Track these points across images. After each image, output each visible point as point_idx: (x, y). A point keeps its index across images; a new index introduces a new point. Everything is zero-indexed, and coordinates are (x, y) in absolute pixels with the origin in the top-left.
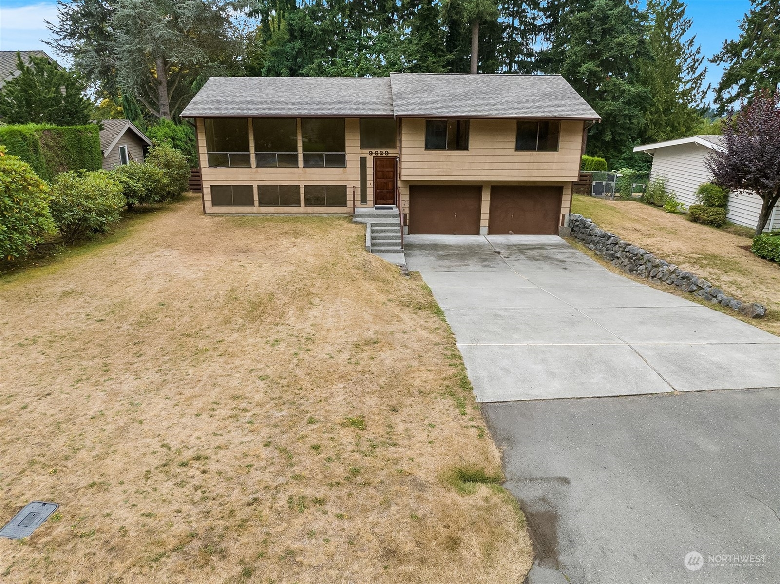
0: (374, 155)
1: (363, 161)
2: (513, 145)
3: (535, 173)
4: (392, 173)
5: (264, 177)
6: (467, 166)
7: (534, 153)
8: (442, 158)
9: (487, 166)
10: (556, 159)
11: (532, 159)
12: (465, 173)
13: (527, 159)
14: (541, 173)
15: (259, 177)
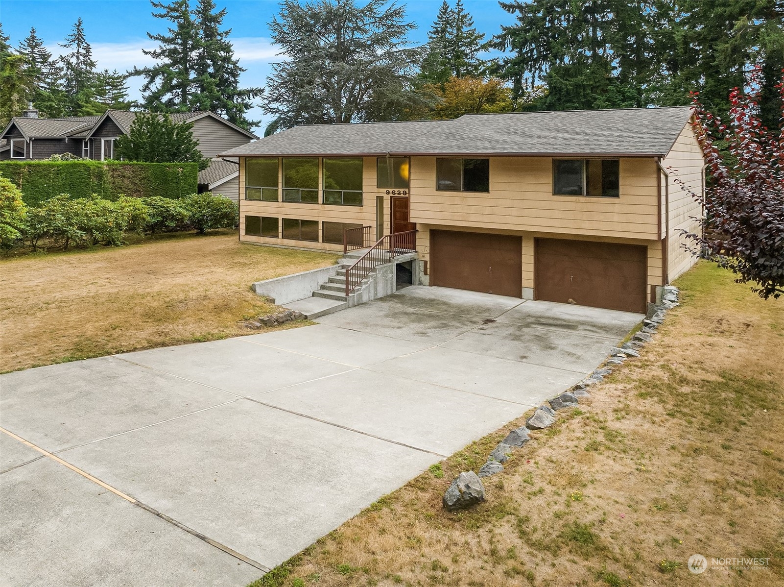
0: (391, 195)
1: (380, 200)
2: (550, 188)
5: (288, 211)
6: (488, 210)
7: (581, 199)
8: (457, 201)
9: (514, 212)
10: (617, 208)
11: (579, 206)
12: (486, 219)
13: (572, 206)
15: (284, 211)
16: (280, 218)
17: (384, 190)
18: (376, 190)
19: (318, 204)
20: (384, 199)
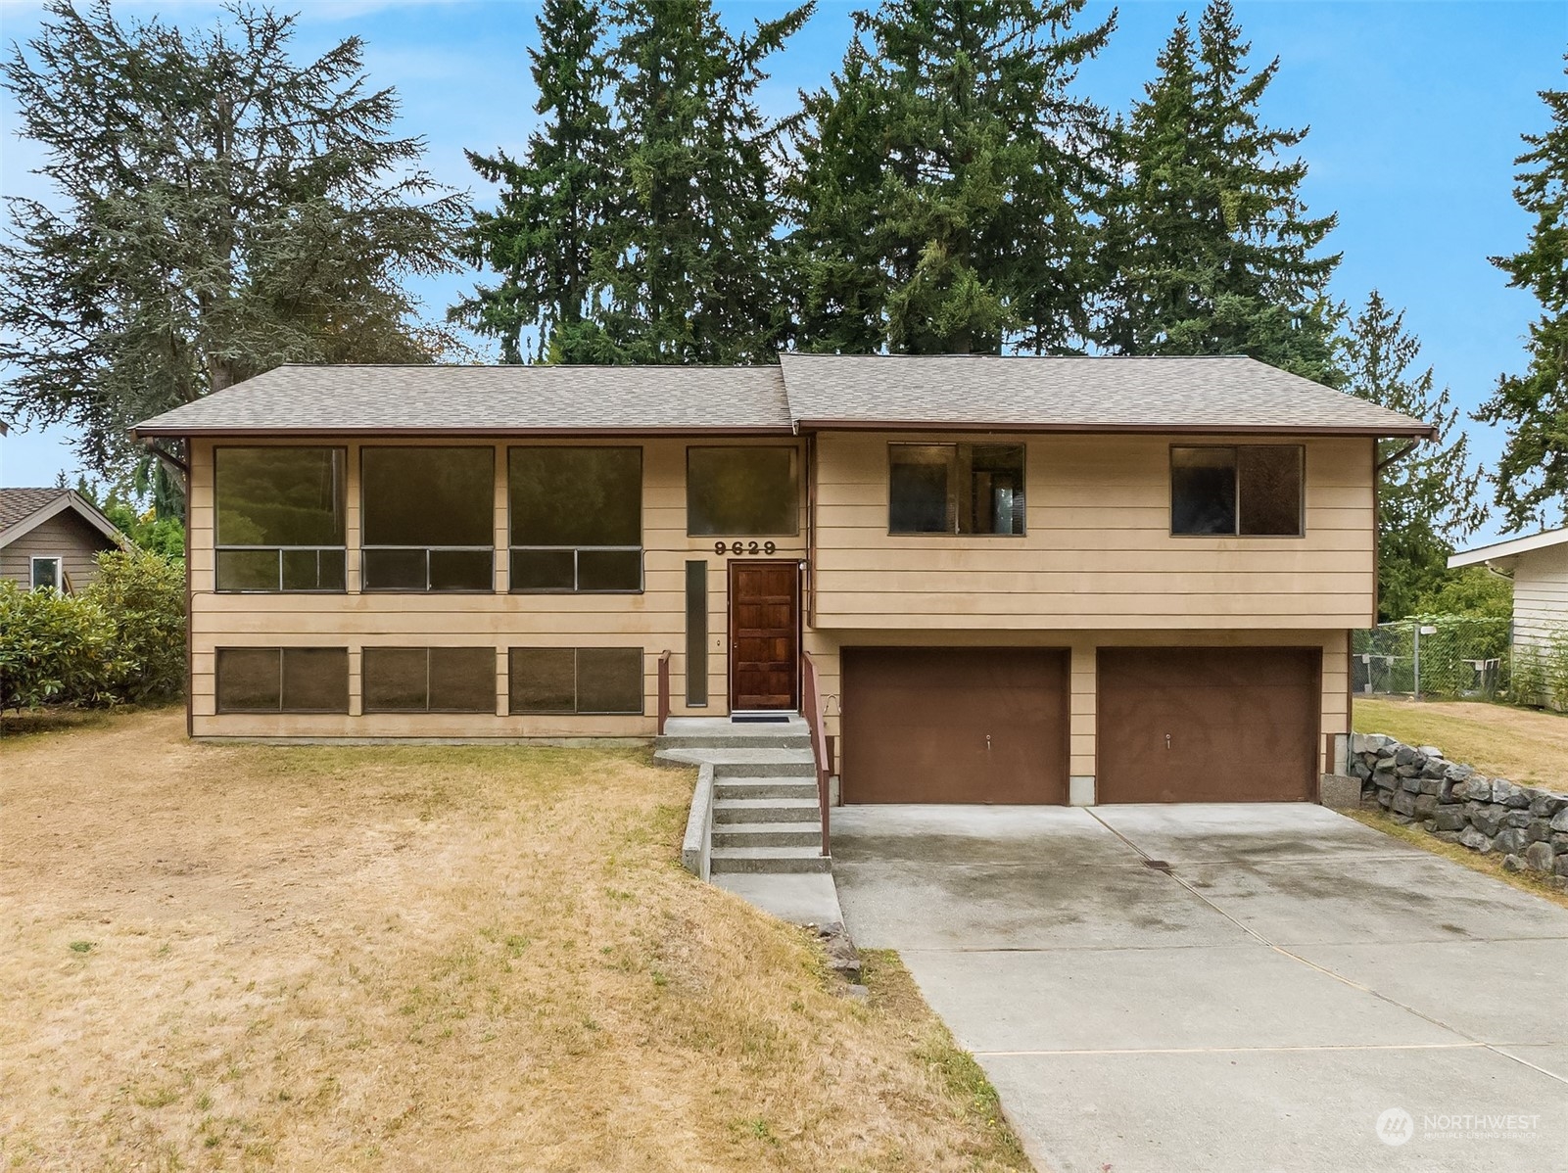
0: (730, 555)
1: (696, 572)
2: (1164, 519)
3: (1239, 605)
4: (785, 609)
5: (383, 622)
6: (1022, 582)
7: (1231, 542)
8: (945, 560)
9: (1085, 583)
10: (1299, 561)
11: (1225, 561)
12: (1016, 604)
13: (1210, 561)
14: (1257, 604)
15: (368, 622)
16: (355, 646)
17: (709, 542)
18: (683, 541)
19: (494, 593)
20: (710, 567)
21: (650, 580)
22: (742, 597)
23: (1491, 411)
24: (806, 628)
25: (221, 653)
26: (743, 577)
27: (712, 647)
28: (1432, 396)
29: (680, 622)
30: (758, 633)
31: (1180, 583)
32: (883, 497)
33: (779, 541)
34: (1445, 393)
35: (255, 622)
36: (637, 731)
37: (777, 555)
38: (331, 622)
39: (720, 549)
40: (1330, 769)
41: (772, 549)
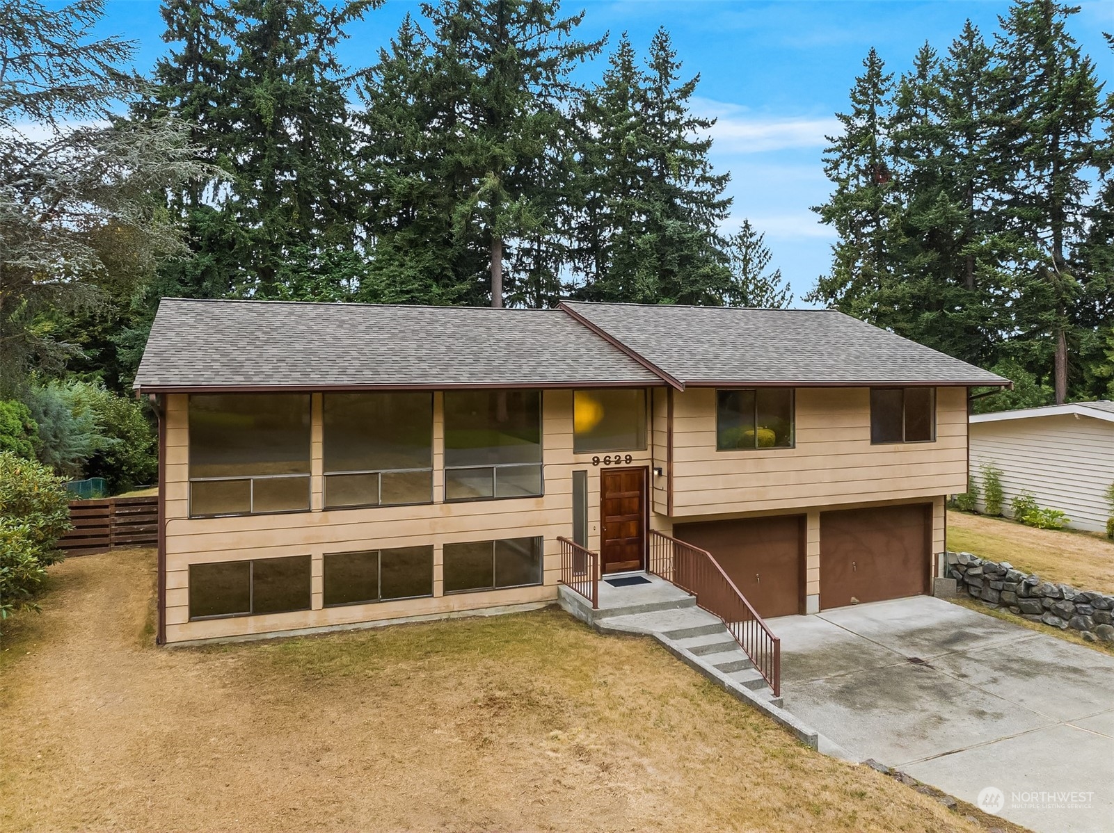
0: (602, 465)
1: (579, 479)
2: (867, 433)
4: (636, 500)
5: (341, 532)
6: (792, 478)
7: (901, 446)
8: (750, 466)
9: (827, 476)
10: (933, 456)
11: (897, 458)
13: (891, 458)
15: (327, 533)
16: (317, 555)
17: (589, 457)
18: (572, 458)
19: (432, 503)
20: (589, 474)
21: (549, 487)
22: (608, 495)
23: (813, 297)
24: (651, 514)
25: (194, 570)
26: (609, 481)
27: (590, 532)
28: (780, 287)
29: (569, 516)
30: (618, 518)
31: (875, 472)
32: (713, 426)
33: (634, 455)
34: (789, 285)
35: (227, 540)
36: (538, 597)
37: (633, 464)
38: (296, 536)
39: (596, 462)
40: (936, 575)
41: (629, 459)
